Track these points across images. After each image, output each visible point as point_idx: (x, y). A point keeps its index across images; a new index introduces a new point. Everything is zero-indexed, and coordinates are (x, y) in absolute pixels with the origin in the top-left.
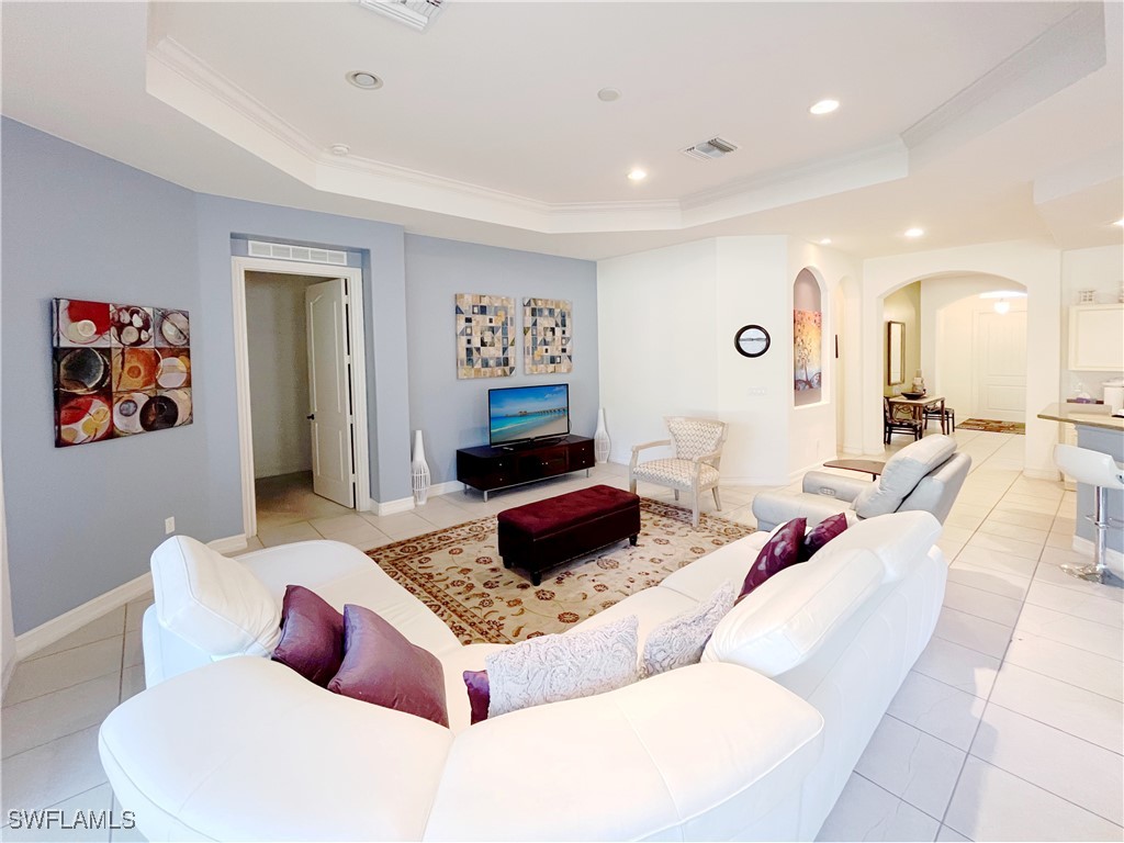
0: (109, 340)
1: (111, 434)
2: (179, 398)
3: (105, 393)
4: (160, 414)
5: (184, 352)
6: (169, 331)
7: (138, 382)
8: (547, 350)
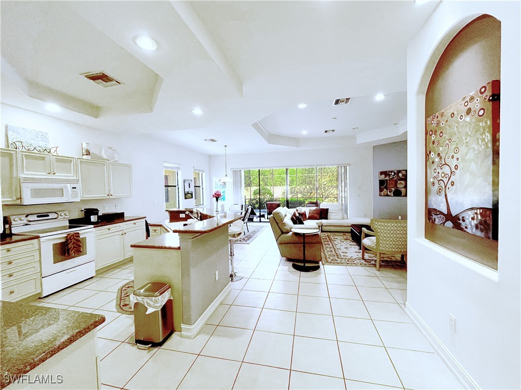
0: (387, 178)
1: (387, 195)
2: (403, 190)
3: (386, 188)
4: (398, 193)
5: (405, 179)
6: (400, 175)
7: (392, 186)
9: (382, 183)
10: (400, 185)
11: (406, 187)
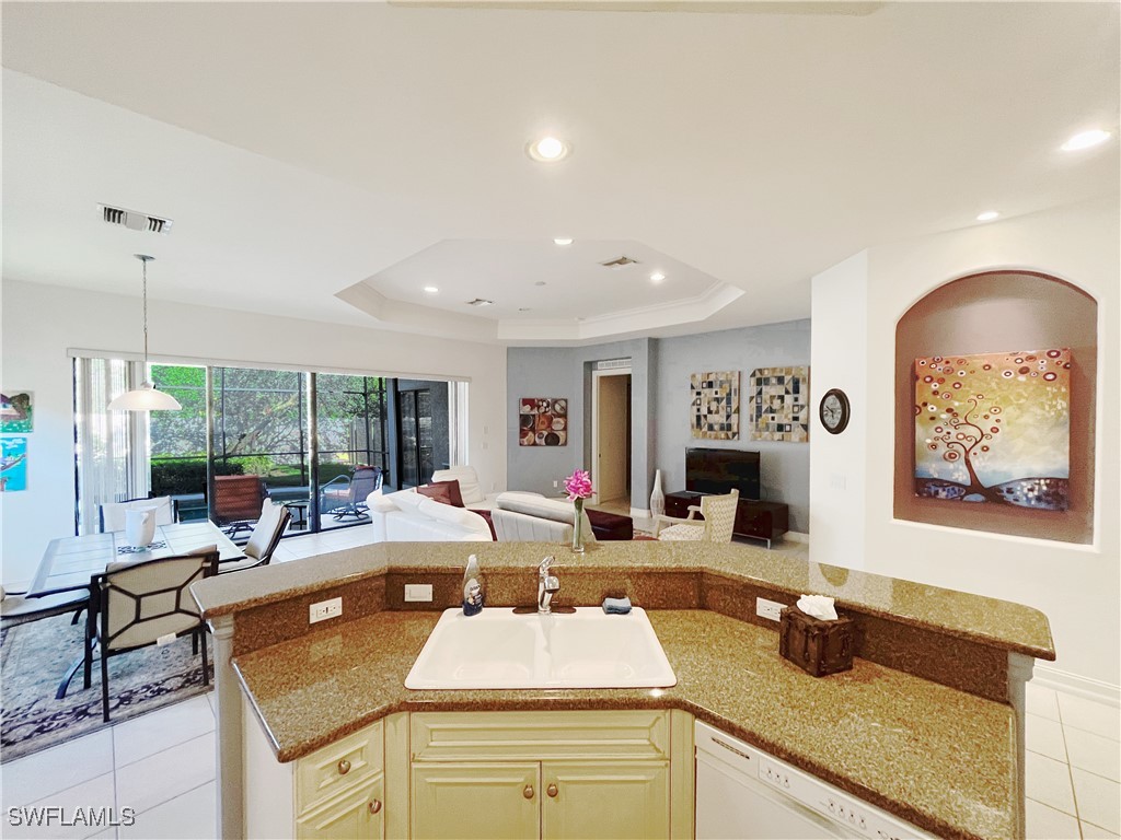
0: (535, 412)
1: (535, 444)
2: (561, 435)
3: (533, 429)
4: (553, 440)
5: (564, 416)
6: (557, 407)
7: (543, 427)
8: (773, 418)
9: (524, 419)
10: (558, 425)
11: (565, 429)
